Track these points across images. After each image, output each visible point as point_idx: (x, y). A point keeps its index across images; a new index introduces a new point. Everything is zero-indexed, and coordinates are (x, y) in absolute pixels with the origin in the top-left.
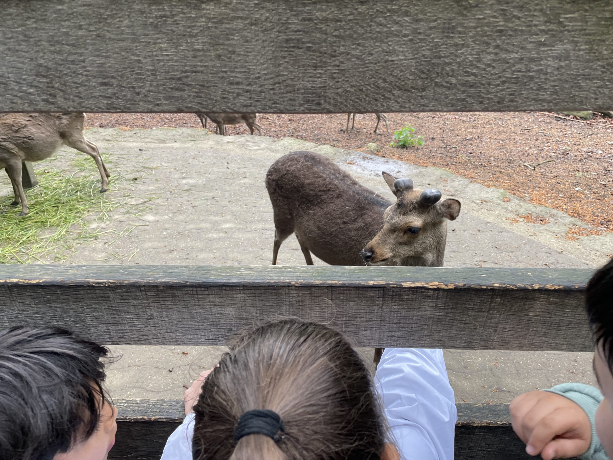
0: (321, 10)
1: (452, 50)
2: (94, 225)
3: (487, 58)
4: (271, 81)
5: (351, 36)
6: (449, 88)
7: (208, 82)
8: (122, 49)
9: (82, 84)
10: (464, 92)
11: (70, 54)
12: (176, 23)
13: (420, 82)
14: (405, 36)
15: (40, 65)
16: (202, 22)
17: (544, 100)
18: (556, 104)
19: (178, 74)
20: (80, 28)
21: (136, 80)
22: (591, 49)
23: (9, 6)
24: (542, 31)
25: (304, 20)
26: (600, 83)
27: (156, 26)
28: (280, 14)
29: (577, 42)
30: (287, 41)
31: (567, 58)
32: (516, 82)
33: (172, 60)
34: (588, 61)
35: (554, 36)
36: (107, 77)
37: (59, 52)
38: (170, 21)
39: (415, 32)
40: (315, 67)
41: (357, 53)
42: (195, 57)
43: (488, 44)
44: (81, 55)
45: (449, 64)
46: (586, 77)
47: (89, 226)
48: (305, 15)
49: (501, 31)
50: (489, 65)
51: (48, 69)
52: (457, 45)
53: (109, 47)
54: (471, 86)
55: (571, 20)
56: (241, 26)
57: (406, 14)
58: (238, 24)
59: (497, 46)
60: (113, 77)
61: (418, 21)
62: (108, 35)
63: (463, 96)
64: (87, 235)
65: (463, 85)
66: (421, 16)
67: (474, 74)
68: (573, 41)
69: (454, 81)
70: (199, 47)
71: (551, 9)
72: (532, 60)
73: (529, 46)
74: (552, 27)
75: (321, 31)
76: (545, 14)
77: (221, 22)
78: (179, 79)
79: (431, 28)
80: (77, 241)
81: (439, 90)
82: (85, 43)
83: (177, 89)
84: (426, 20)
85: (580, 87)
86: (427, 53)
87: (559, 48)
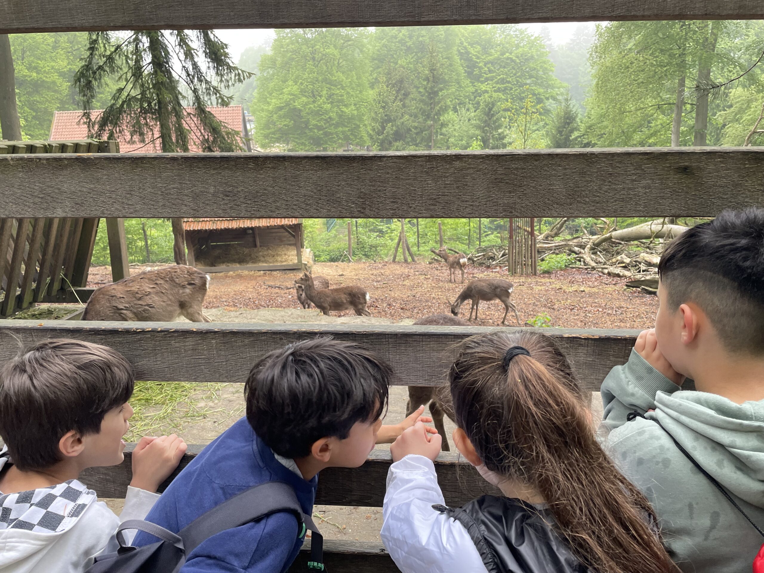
0: (514, 164)
1: (585, 183)
2: (202, 404)
3: (605, 188)
4: (485, 200)
5: (530, 177)
6: (585, 204)
7: (450, 200)
8: (407, 184)
9: (381, 203)
10: (594, 206)
11: (379, 186)
12: (438, 171)
13: (568, 200)
14: (559, 176)
15: (362, 192)
16: (451, 171)
17: (640, 211)
18: (648, 213)
19: (434, 197)
20: (388, 173)
21: (411, 200)
22: (662, 183)
23: (354, 163)
24: (633, 174)
25: (505, 168)
26: (671, 201)
27: (427, 173)
28: (493, 166)
29: (653, 179)
30: (496, 179)
31: (649, 187)
32: (623, 200)
33: (433, 189)
34: (661, 189)
35: (640, 176)
36: (396, 198)
37: (374, 186)
38: (435, 170)
39: (564, 174)
40: (510, 192)
41: (534, 185)
42: (445, 187)
43: (604, 181)
44: (385, 187)
45: (584, 191)
46: (662, 198)
47: (196, 405)
48: (506, 167)
49: (611, 174)
50: (606, 192)
51: (365, 194)
52: (588, 181)
53: (401, 183)
54: (597, 203)
55: (648, 168)
56: (472, 172)
57: (559, 166)
58: (470, 171)
59: (610, 182)
60: (399, 199)
61: (566, 169)
62: (402, 177)
63: (593, 208)
64: (195, 413)
65: (593, 202)
66: (567, 167)
67: (598, 196)
68: (651, 179)
69: (587, 200)
70: (448, 182)
71: (636, 162)
72: (629, 189)
73: (627, 182)
74: (638, 172)
75: (514, 174)
76: (633, 165)
77: (462, 170)
78: (435, 199)
79: (573, 173)
80: (184, 419)
81: (579, 205)
82: (389, 181)
83: (433, 205)
84: (571, 169)
85: (660, 203)
86: (572, 185)
87: (644, 182)
